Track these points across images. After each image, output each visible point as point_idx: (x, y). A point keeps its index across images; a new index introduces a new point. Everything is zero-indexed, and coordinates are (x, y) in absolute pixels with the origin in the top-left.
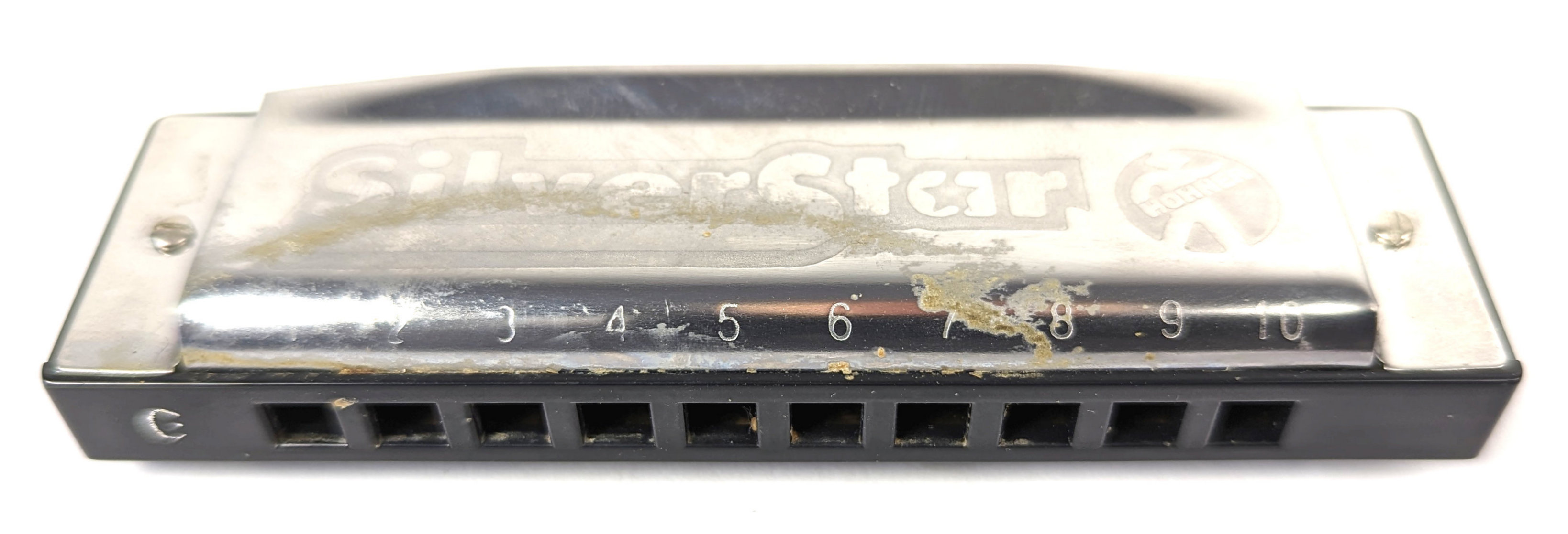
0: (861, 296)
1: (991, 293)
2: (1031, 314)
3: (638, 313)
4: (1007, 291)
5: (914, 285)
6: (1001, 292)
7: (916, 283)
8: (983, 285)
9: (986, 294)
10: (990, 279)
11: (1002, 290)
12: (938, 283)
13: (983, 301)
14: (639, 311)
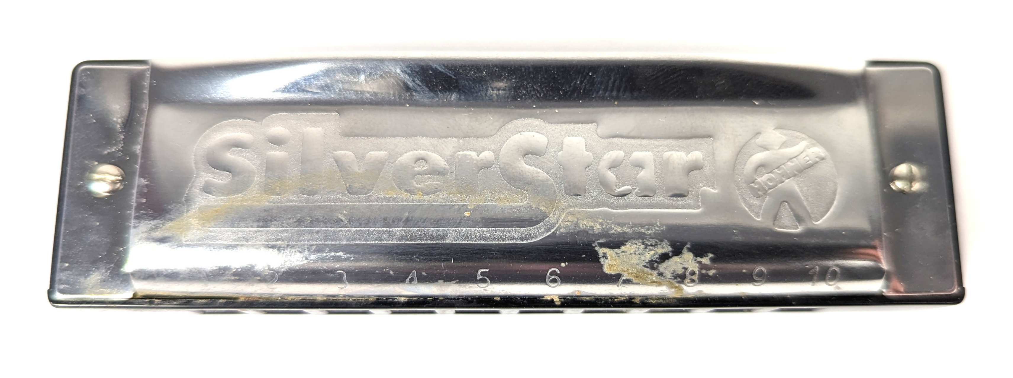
0: (567, 264)
1: (649, 262)
2: (673, 275)
3: (425, 274)
4: (659, 261)
5: (601, 257)
6: (656, 262)
7: (602, 255)
8: (644, 257)
9: (646, 263)
10: (649, 252)
11: (656, 260)
12: (616, 255)
13: (644, 268)
14: (426, 273)
